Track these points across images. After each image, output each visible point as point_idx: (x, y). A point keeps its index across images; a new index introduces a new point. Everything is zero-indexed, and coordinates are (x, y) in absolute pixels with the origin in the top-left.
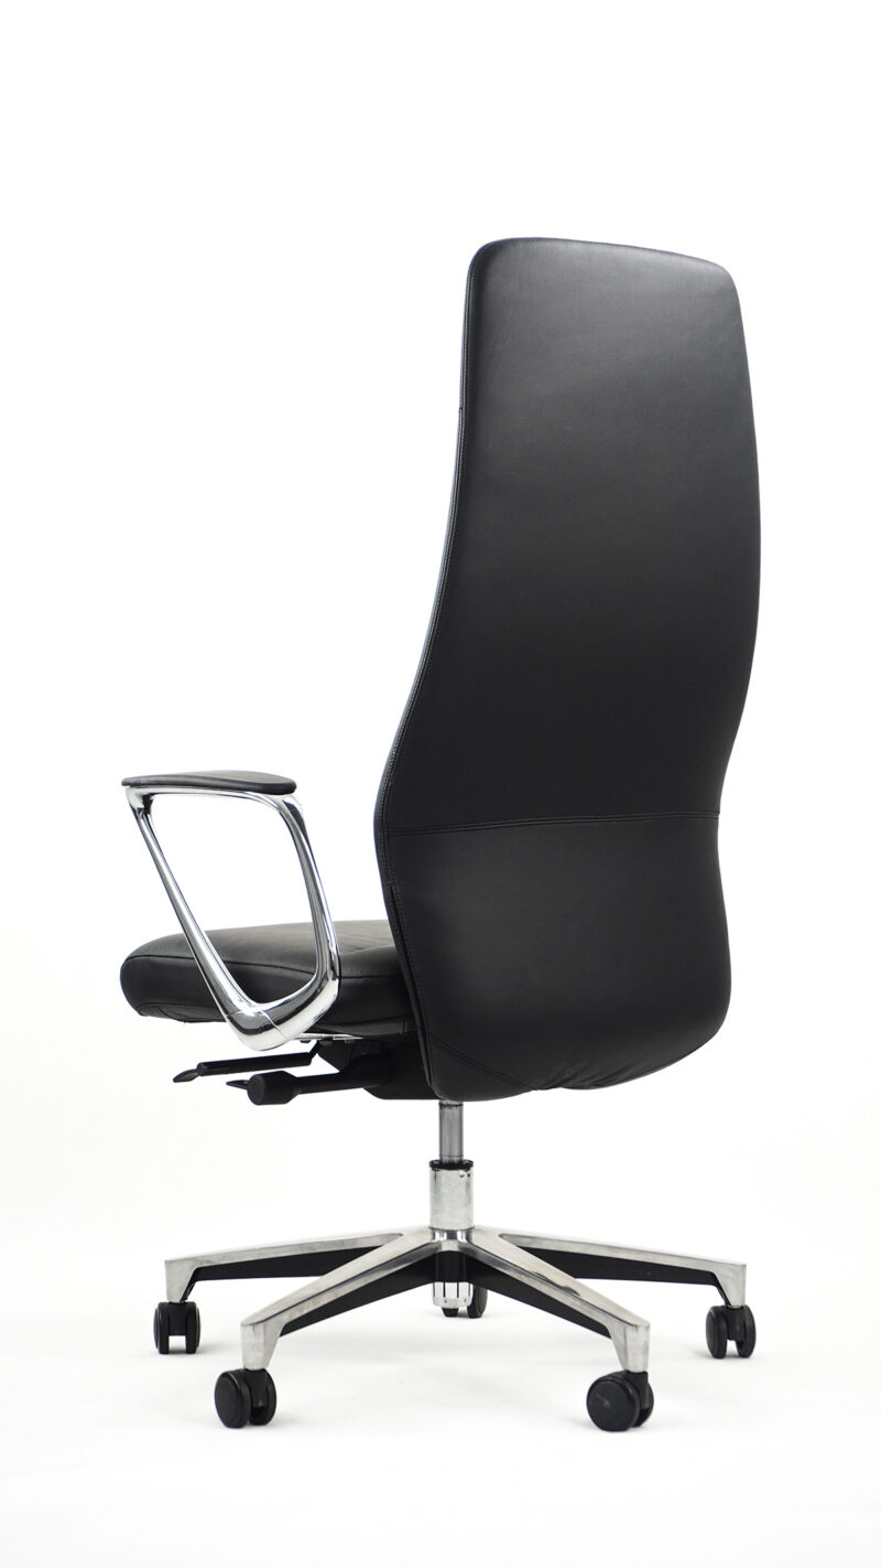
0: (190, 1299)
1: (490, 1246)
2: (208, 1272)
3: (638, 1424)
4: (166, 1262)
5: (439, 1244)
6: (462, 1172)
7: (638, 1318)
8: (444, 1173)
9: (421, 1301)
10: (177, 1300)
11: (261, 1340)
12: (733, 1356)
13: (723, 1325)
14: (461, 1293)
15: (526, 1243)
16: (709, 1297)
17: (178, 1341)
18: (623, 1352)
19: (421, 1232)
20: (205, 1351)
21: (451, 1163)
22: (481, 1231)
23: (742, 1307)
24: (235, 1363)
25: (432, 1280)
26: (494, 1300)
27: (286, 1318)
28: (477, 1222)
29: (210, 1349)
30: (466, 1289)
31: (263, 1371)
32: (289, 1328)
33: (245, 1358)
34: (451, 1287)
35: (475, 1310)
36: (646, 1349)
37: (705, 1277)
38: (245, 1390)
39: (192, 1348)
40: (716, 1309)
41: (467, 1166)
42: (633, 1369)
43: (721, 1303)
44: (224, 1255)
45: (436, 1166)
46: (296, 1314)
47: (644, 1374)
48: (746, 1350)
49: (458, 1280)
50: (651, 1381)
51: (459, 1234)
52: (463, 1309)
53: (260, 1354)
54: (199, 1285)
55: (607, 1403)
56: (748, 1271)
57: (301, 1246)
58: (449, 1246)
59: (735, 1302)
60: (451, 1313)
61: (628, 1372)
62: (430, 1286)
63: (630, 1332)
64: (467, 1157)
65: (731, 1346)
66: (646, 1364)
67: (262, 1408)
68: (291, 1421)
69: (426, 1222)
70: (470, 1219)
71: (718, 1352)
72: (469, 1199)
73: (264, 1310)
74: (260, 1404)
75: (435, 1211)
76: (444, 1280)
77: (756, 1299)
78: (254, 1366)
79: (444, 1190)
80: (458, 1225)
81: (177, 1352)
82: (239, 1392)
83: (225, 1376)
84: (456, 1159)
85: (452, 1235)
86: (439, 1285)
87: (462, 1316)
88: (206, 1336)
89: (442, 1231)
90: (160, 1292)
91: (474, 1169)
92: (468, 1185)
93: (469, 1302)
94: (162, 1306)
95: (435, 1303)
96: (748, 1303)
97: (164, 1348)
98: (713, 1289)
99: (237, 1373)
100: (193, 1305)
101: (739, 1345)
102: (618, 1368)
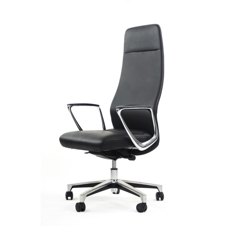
0: (71, 191)
1: (120, 182)
2: (74, 186)
3: (145, 211)
4: (68, 185)
5: (112, 182)
6: (116, 170)
7: (144, 194)
8: (113, 170)
9: (109, 191)
10: (69, 191)
11: (83, 197)
12: (160, 200)
13: (159, 195)
14: (116, 190)
15: (126, 182)
16: (156, 191)
17: (69, 198)
18: (142, 199)
19: (109, 180)
20: (74, 199)
21: (114, 169)
22: (119, 180)
23: (162, 192)
24: (79, 201)
25: (111, 188)
26: (121, 191)
27: (87, 194)
28: (118, 178)
29: (75, 199)
30: (116, 189)
31: (83, 203)
32: (88, 196)
33: (80, 200)
34: (114, 189)
35: (118, 193)
36: (146, 199)
37: (156, 187)
38: (80, 206)
39: (72, 199)
40: (157, 193)
41: (117, 169)
42: (144, 202)
43: (158, 191)
44: (77, 184)
45: (112, 169)
46: (89, 193)
47: (146, 203)
48: (162, 199)
49: (115, 188)
50: (147, 204)
51: (115, 180)
52: (116, 192)
53: (83, 200)
54: (73, 189)
55: (140, 208)
56: (163, 186)
57: (90, 182)
58: (114, 182)
59: (160, 191)
60: (114, 193)
61: (143, 203)
62: (111, 189)
63: (143, 196)
64: (117, 168)
65: (160, 199)
66: (146, 201)
67: (83, 209)
68: (88, 211)
69: (110, 178)
70: (117, 178)
71: (158, 200)
72: (117, 174)
73: (83, 193)
74: (83, 208)
75: (111, 177)
76: (113, 188)
77: (164, 191)
78: (82, 202)
79: (113, 173)
80: (115, 179)
81: (69, 200)
82: (79, 206)
83: (77, 203)
84: (115, 168)
85: (114, 180)
86: (112, 189)
87: (116, 194)
88: (74, 197)
89: (113, 180)
90: (67, 190)
91: (118, 170)
92: (117, 172)
93: (117, 191)
94: (67, 192)
95: (112, 191)
96: (163, 191)
97: (67, 199)
98: (157, 189)
99: (79, 203)
100: (72, 192)
101: (161, 198)
102: (141, 202)
